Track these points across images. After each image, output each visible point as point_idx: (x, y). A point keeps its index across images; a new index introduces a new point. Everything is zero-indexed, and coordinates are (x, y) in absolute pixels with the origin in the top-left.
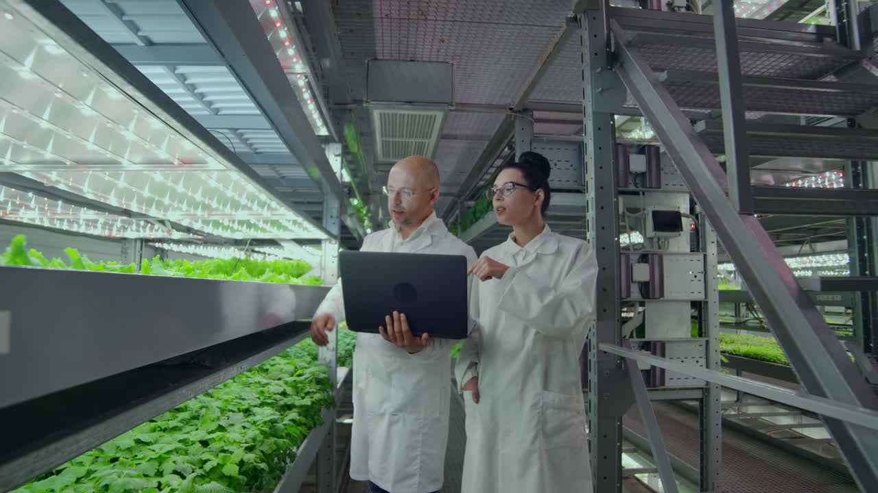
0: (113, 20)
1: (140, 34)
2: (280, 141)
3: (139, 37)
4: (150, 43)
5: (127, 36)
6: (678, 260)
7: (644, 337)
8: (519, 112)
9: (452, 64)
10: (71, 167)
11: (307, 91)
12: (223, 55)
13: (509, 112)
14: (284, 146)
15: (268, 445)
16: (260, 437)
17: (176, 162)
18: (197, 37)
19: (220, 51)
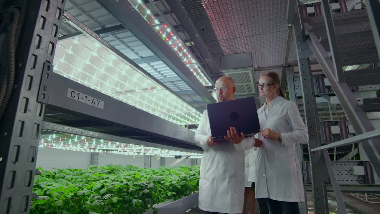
0: (132, 53)
1: (139, 55)
2: (187, 86)
3: (139, 56)
4: (142, 58)
5: (136, 57)
6: (374, 122)
7: (360, 160)
8: (287, 67)
9: (251, 52)
10: (124, 93)
11: (199, 69)
12: (159, 57)
13: (283, 68)
14: (189, 87)
15: (183, 183)
16: (180, 180)
17: (149, 89)
18: (152, 54)
19: (158, 56)
